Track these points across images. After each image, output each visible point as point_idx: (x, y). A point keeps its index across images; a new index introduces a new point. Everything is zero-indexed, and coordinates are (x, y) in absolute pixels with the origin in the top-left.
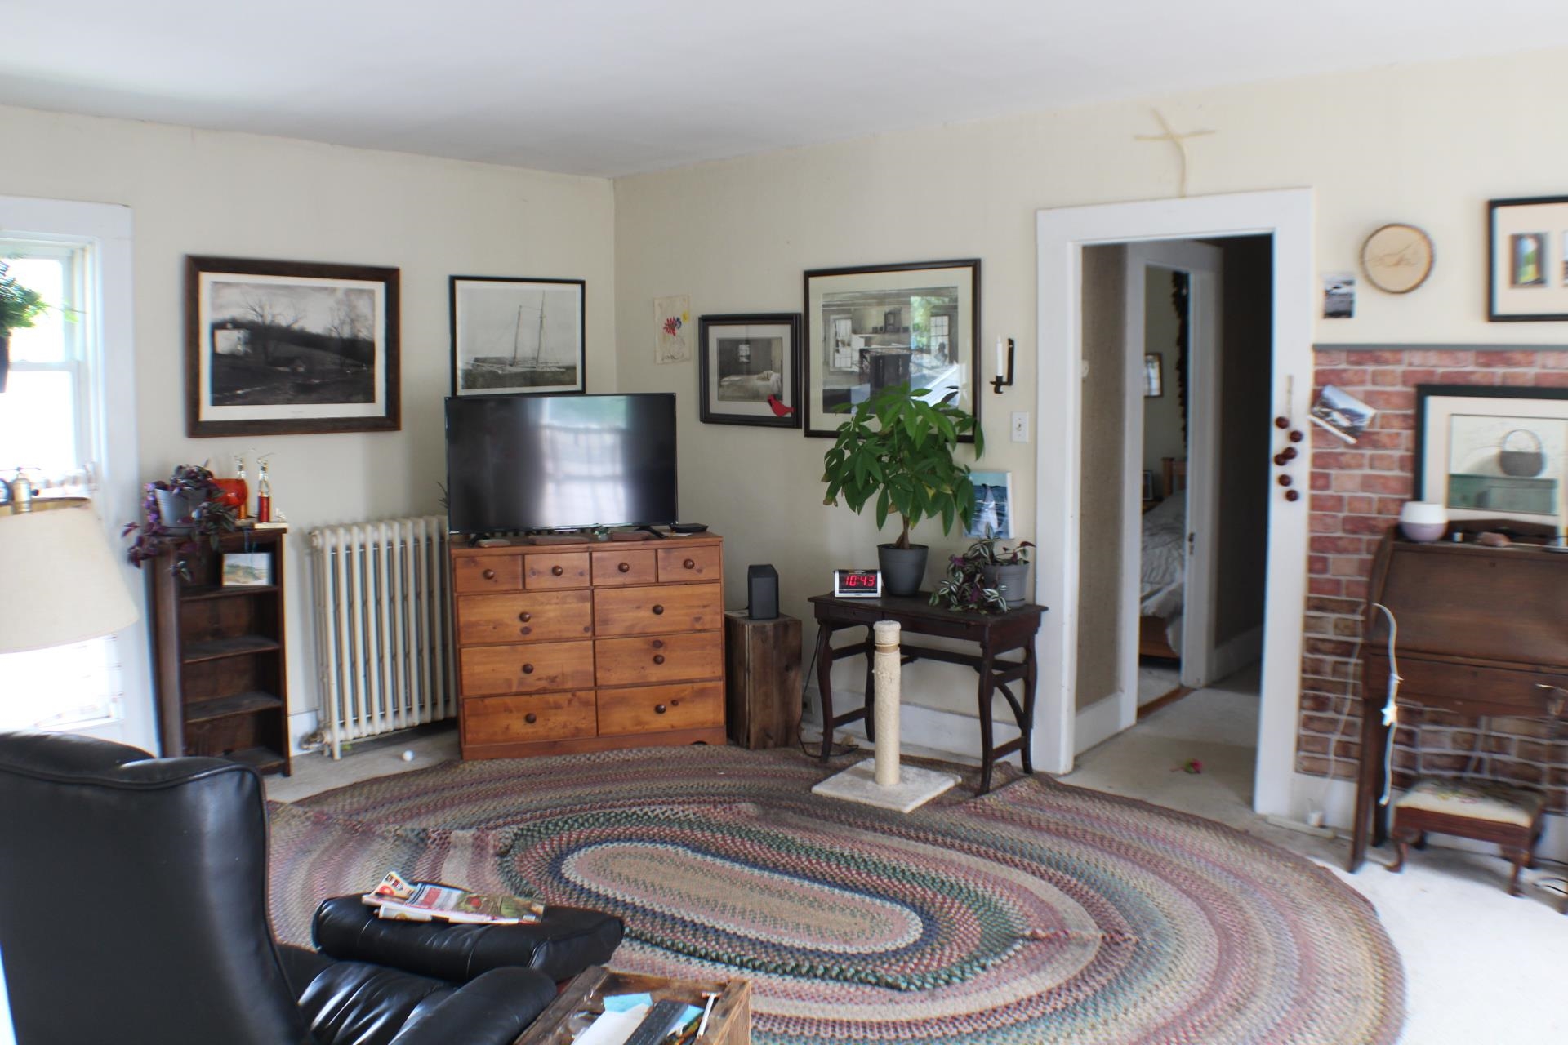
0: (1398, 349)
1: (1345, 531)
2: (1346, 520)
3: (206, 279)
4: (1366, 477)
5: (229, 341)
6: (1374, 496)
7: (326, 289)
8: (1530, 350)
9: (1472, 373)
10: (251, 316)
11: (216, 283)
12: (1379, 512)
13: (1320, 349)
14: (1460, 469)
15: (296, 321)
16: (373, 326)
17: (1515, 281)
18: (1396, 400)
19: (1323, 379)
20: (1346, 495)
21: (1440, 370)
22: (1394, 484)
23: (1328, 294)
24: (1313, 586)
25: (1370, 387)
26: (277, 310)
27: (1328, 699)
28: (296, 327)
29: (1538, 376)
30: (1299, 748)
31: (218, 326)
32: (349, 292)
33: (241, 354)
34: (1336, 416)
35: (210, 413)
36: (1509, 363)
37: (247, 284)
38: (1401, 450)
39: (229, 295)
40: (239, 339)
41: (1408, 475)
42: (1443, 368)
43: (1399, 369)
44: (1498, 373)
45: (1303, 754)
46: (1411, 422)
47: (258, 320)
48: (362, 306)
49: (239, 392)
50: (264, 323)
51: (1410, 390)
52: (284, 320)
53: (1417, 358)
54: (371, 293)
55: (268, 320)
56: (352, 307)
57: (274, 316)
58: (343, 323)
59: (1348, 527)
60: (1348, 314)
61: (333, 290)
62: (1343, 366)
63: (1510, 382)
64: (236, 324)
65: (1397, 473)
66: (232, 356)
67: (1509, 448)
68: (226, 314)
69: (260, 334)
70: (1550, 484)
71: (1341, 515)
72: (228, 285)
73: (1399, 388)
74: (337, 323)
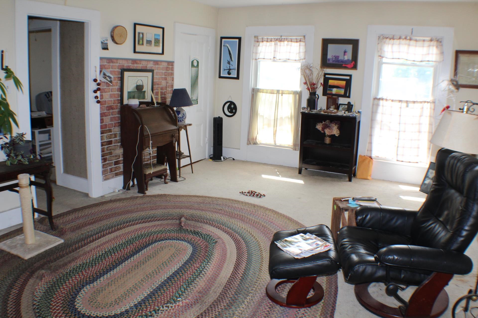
0: (117, 59)
1: (107, 110)
2: (107, 107)
4: (111, 95)
6: (112, 99)
8: (141, 60)
9: (130, 66)
12: (114, 104)
13: (101, 59)
14: (129, 91)
17: (139, 43)
18: (117, 73)
19: (102, 67)
20: (106, 100)
21: (125, 65)
22: (116, 96)
23: (102, 43)
24: (102, 127)
25: (111, 70)
27: (106, 158)
29: (141, 66)
30: (103, 174)
34: (107, 78)
36: (137, 63)
38: (118, 87)
41: (120, 93)
42: (126, 65)
43: (117, 64)
44: (135, 66)
45: (103, 175)
46: (120, 79)
51: (120, 70)
53: (121, 62)
59: (108, 109)
60: (107, 49)
62: (106, 64)
63: (137, 68)
65: (117, 93)
67: (138, 84)
70: (145, 92)
71: (106, 106)
73: (117, 70)
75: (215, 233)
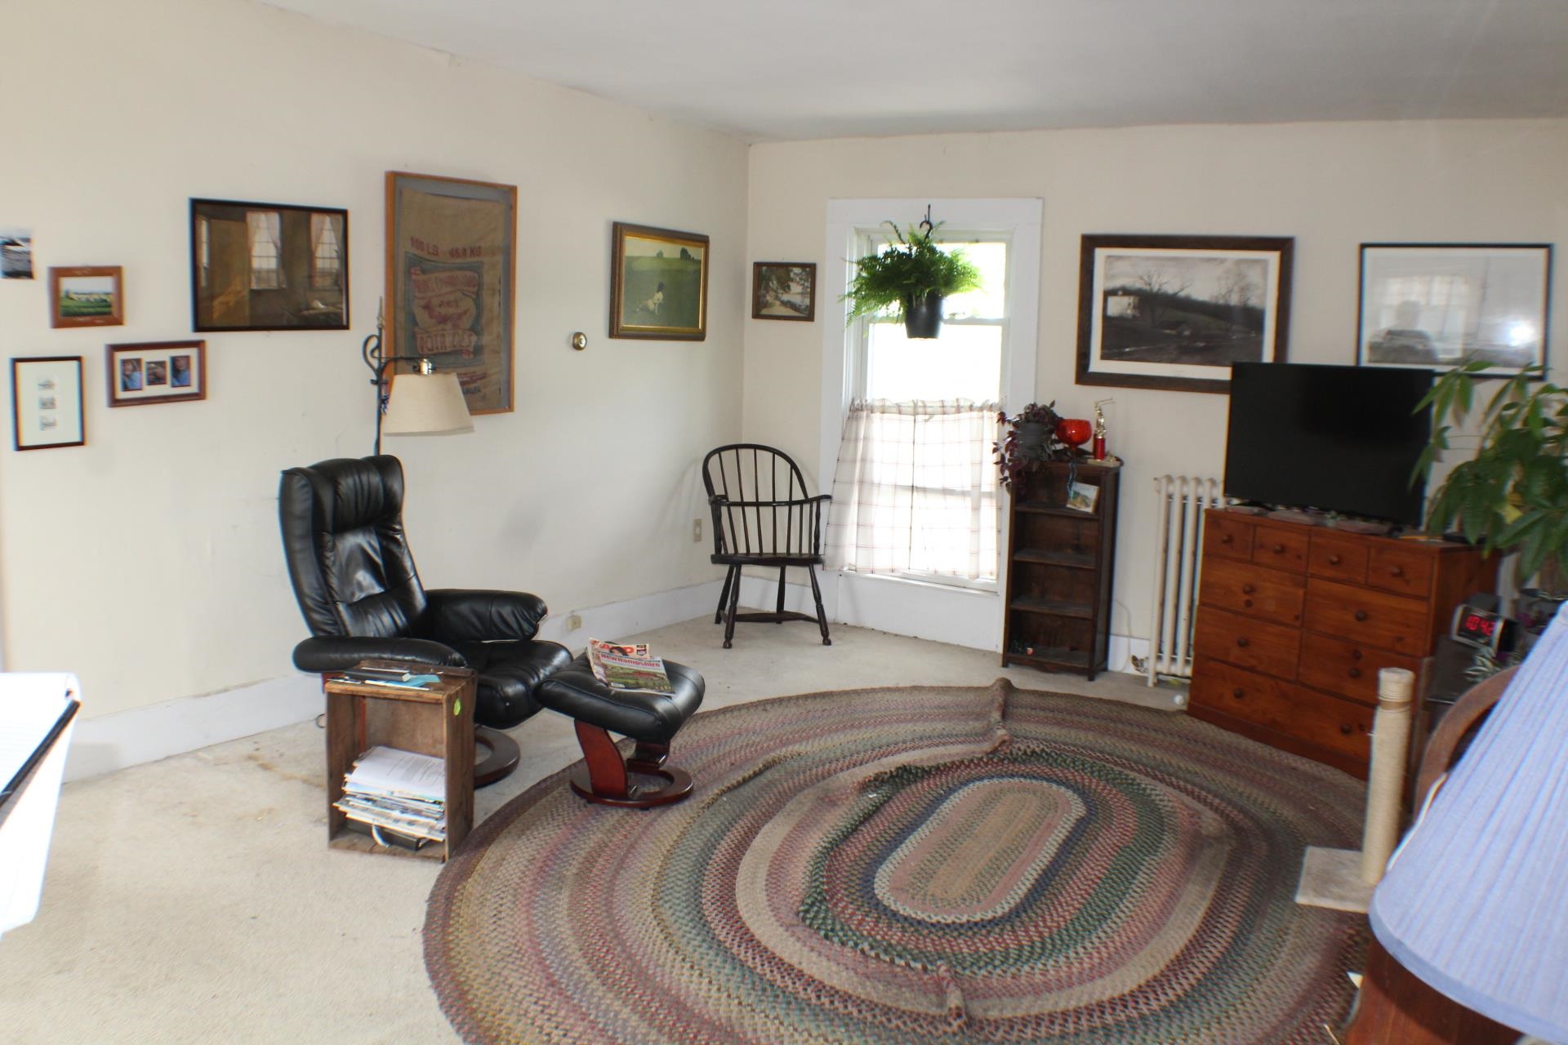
3: (1100, 254)
5: (1119, 306)
7: (1215, 259)
10: (1139, 284)
11: (1109, 257)
15: (1182, 289)
16: (1264, 294)
26: (1164, 280)
28: (1182, 294)
31: (1108, 293)
32: (1240, 262)
33: (1130, 317)
35: (1097, 365)
37: (1137, 257)
39: (1120, 267)
40: (1129, 304)
47: (1147, 288)
48: (1254, 276)
49: (1127, 350)
50: (1151, 290)
52: (1170, 289)
54: (1264, 264)
55: (1155, 288)
56: (1241, 276)
57: (1160, 285)
58: (1230, 291)
61: (1222, 261)
64: (1126, 292)
66: (1121, 319)
68: (1117, 283)
69: (1148, 300)
72: (1120, 258)
74: (1224, 291)
75: (806, 949)
